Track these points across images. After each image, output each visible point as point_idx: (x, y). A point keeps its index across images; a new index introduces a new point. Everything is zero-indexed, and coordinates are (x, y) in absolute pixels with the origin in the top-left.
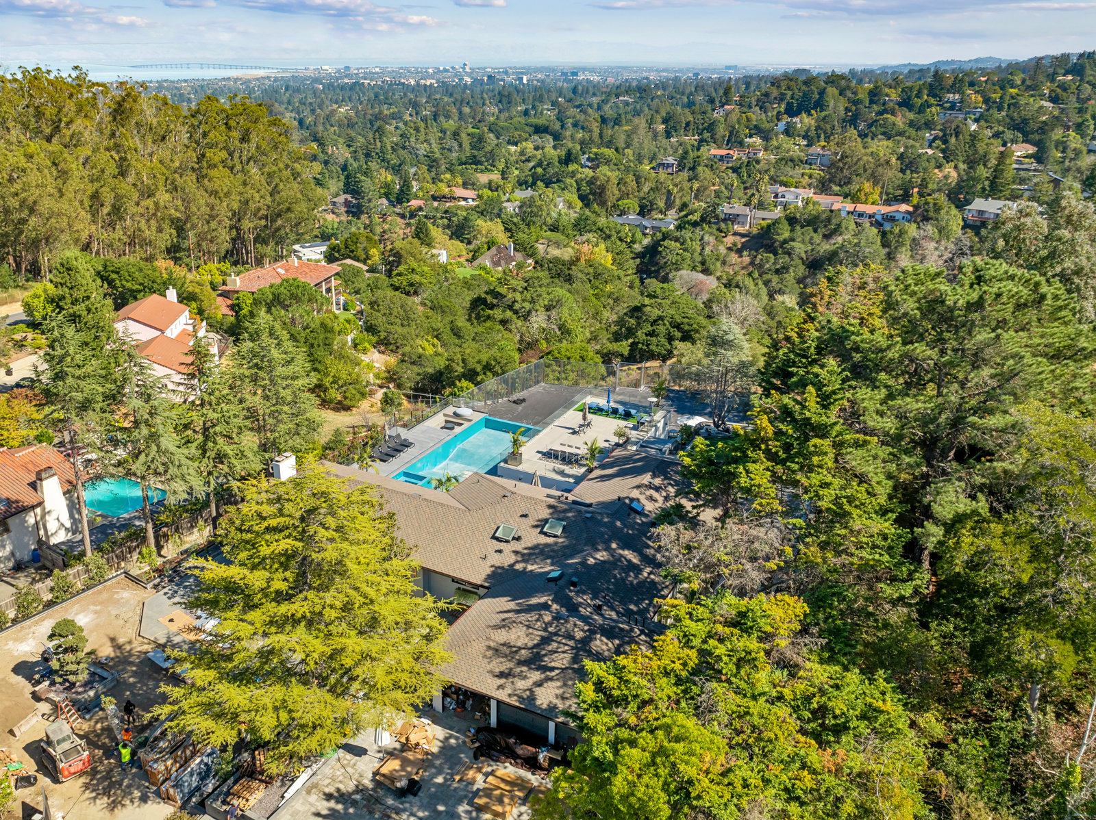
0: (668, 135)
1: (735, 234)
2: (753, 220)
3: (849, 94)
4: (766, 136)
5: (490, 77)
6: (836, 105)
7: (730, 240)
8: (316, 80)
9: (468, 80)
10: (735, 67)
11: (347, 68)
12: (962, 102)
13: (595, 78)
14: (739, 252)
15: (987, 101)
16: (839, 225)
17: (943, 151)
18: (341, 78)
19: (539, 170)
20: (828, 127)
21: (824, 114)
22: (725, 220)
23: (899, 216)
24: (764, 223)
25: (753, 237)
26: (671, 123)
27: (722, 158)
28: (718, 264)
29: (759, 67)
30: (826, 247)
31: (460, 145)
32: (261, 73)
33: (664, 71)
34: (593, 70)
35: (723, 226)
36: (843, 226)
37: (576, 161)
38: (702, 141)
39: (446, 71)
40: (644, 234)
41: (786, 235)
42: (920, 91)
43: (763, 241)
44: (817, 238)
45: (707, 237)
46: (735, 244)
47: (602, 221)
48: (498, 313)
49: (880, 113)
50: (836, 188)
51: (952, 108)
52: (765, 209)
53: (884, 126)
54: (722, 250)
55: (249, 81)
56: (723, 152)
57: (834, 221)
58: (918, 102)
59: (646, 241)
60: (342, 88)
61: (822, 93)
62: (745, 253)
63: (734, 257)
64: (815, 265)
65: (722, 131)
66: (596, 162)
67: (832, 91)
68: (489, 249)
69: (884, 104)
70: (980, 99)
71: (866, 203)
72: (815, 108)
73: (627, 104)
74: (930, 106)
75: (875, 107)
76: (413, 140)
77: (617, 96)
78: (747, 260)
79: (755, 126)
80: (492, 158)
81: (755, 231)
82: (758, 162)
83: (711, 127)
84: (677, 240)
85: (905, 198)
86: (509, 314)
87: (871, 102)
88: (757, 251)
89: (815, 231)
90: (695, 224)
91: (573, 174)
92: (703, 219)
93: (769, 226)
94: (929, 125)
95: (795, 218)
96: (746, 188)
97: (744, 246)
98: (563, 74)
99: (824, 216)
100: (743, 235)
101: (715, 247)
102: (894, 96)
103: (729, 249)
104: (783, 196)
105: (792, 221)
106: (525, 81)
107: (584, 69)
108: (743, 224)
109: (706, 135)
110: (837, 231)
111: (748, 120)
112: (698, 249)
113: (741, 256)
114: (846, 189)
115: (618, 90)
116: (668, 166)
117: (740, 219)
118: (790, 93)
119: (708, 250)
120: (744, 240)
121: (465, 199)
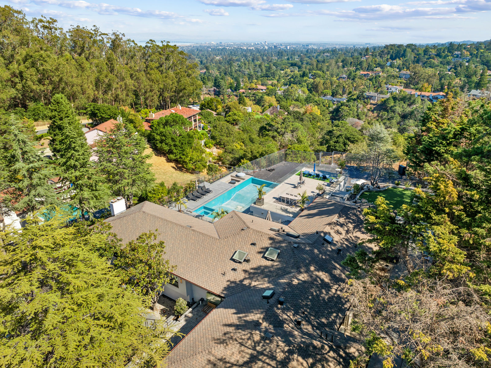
0: (343, 67)
1: (371, 104)
2: (379, 98)
3: (415, 51)
4: (382, 67)
5: (275, 46)
6: (410, 56)
7: (369, 106)
8: (209, 47)
9: (266, 48)
10: (369, 44)
11: (221, 43)
12: (461, 54)
13: (315, 47)
14: (373, 111)
15: (471, 54)
16: (414, 100)
17: (455, 73)
18: (218, 46)
19: (292, 79)
20: (407, 64)
21: (405, 59)
22: (367, 98)
23: (439, 97)
24: (383, 100)
25: (378, 105)
26: (345, 62)
27: (365, 75)
28: (364, 116)
29: (379, 44)
30: (409, 109)
31: (262, 70)
32: (188, 44)
33: (342, 45)
34: (314, 44)
35: (366, 100)
36: (416, 100)
37: (307, 76)
38: (357, 69)
39: (258, 44)
40: (334, 104)
41: (392, 104)
42: (444, 50)
43: (382, 107)
44: (405, 106)
45: (359, 105)
46: (371, 108)
47: (317, 98)
48: (271, 133)
49: (428, 59)
50: (412, 86)
51: (457, 56)
52: (383, 94)
53: (430, 64)
54: (366, 110)
55: (183, 47)
56: (366, 73)
57: (412, 99)
58: (443, 54)
59: (334, 107)
60: (219, 50)
61: (405, 51)
62: (375, 112)
63: (370, 114)
64: (404, 117)
65: (365, 65)
66: (315, 76)
67: (409, 50)
68: (269, 107)
69: (429, 55)
70: (469, 54)
71: (425, 91)
72: (402, 57)
73: (327, 56)
74: (448, 56)
75: (426, 57)
76: (243, 68)
77: (324, 53)
78: (376, 114)
79: (378, 63)
80: (274, 75)
81: (379, 103)
82: (380, 77)
83: (361, 64)
84: (347, 106)
85: (442, 89)
86: (275, 133)
87: (425, 54)
88: (380, 111)
89: (404, 103)
90: (355, 100)
91: (305, 81)
92: (358, 98)
93: (385, 101)
94: (448, 63)
95: (396, 97)
96: (374, 87)
97: (375, 109)
98: (303, 46)
99: (408, 97)
100: (374, 105)
101: (363, 109)
102: (433, 52)
103: (368, 110)
104: (390, 89)
105: (395, 99)
106: (288, 48)
107: (311, 44)
108: (374, 100)
109: (359, 67)
110: (413, 103)
111: (375, 61)
112: (356, 110)
113: (373, 113)
114: (416, 87)
115: (324, 52)
116: (344, 78)
117: (373, 98)
118: (392, 51)
119: (360, 110)
120: (374, 106)
121: (262, 90)
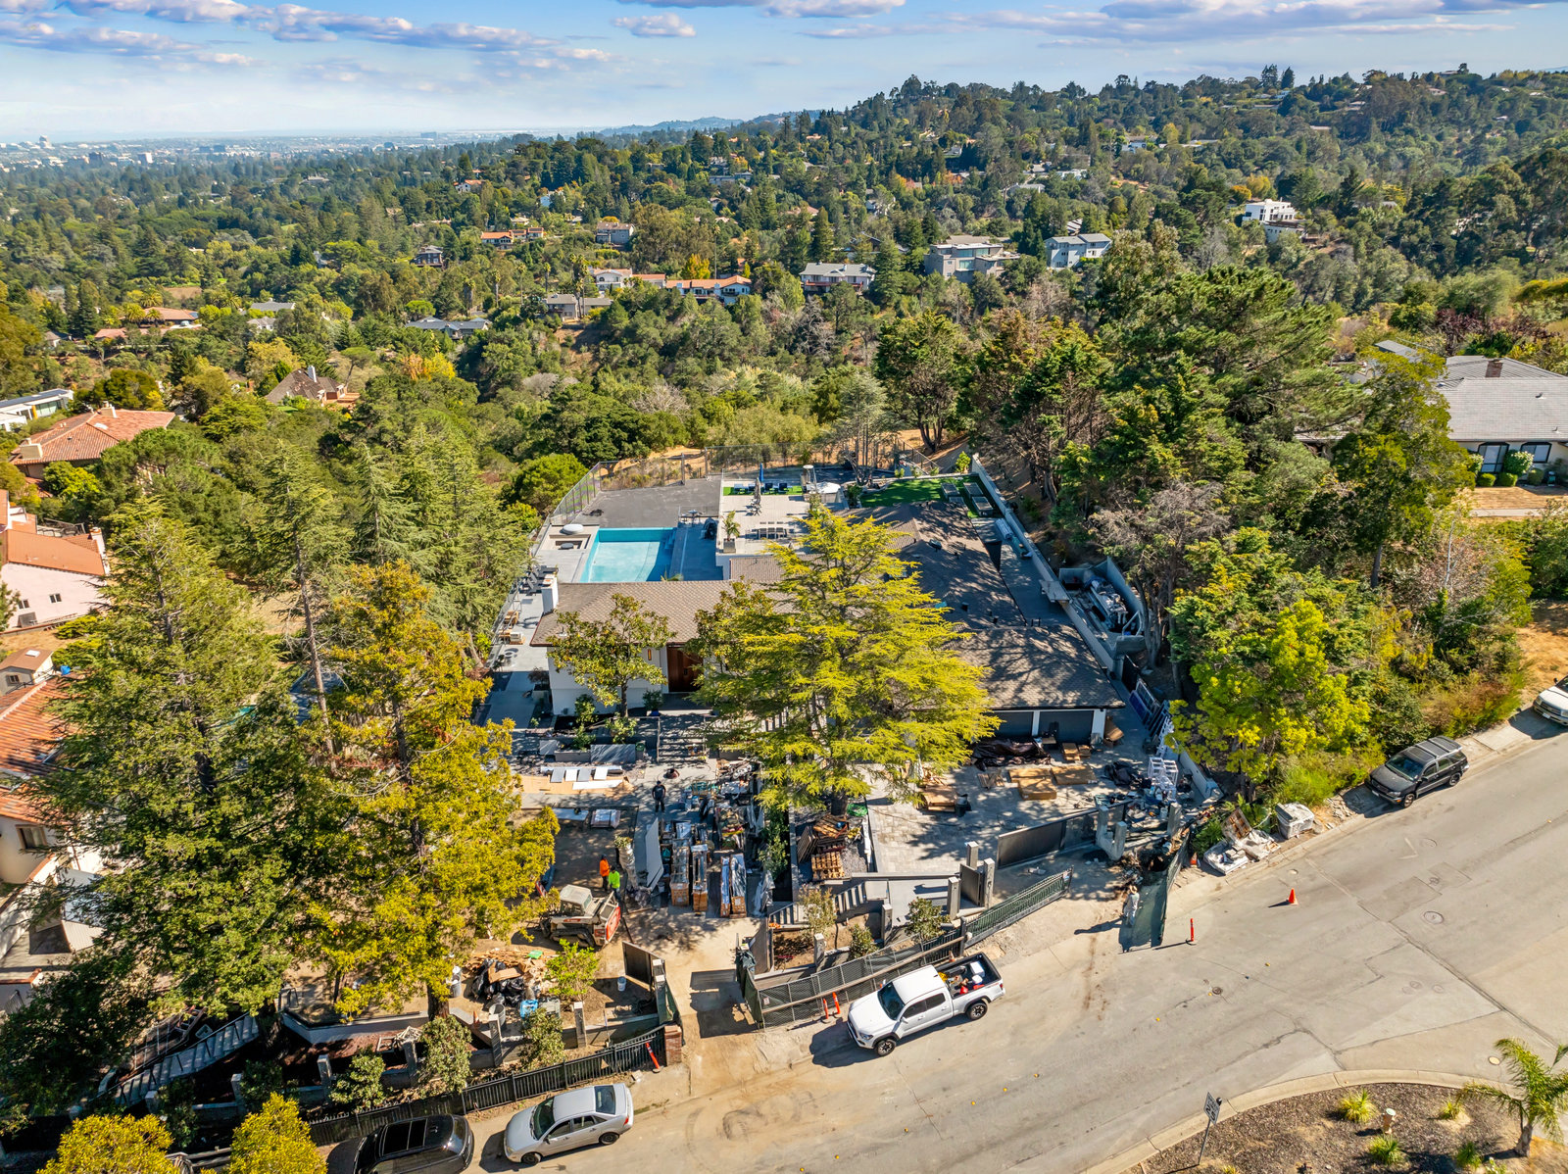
0: (408, 219)
1: (565, 327)
2: (583, 309)
3: (607, 159)
4: (531, 211)
6: (599, 175)
7: (561, 334)
9: (57, 161)
12: (728, 165)
13: (252, 153)
14: (576, 348)
15: (752, 163)
16: (680, 305)
17: (735, 218)
19: (259, 276)
20: (600, 199)
21: (588, 185)
22: (550, 312)
23: (738, 289)
24: (597, 311)
25: (587, 328)
27: (497, 243)
28: (557, 364)
30: (674, 330)
31: (115, 252)
35: (550, 319)
36: (686, 304)
37: (308, 259)
38: (457, 226)
39: (12, 148)
40: (455, 340)
41: (626, 322)
42: (683, 154)
43: (600, 331)
44: (662, 321)
45: (535, 335)
46: (568, 339)
47: (393, 330)
49: (648, 181)
50: (654, 266)
51: (720, 172)
52: (589, 295)
53: (659, 194)
54: (556, 347)
56: (498, 235)
57: (674, 300)
58: (685, 167)
59: (460, 348)
61: (579, 159)
62: (584, 348)
63: (572, 356)
64: (669, 351)
65: (479, 209)
66: (335, 258)
67: (589, 158)
68: (280, 377)
69: (649, 171)
70: (745, 162)
71: (697, 277)
72: (575, 178)
74: (698, 171)
75: (644, 175)
77: (305, 175)
78: (588, 355)
79: (515, 203)
80: (177, 265)
81: (587, 321)
83: (465, 207)
84: (501, 341)
85: (733, 270)
87: (636, 169)
88: (596, 343)
89: (658, 314)
90: (516, 321)
91: (310, 277)
92: (524, 314)
93: (604, 315)
94: (706, 192)
95: (630, 302)
97: (580, 341)
99: (663, 296)
100: (575, 328)
101: (547, 347)
102: (655, 160)
103: (563, 345)
104: (602, 279)
105: (627, 304)
106: (149, 160)
108: (572, 315)
109: (460, 217)
110: (680, 311)
111: (505, 196)
113: (579, 352)
114: (665, 265)
115: (315, 167)
116: (433, 257)
117: (566, 310)
118: (541, 162)
119: (540, 349)
120: (577, 333)
121: (178, 322)
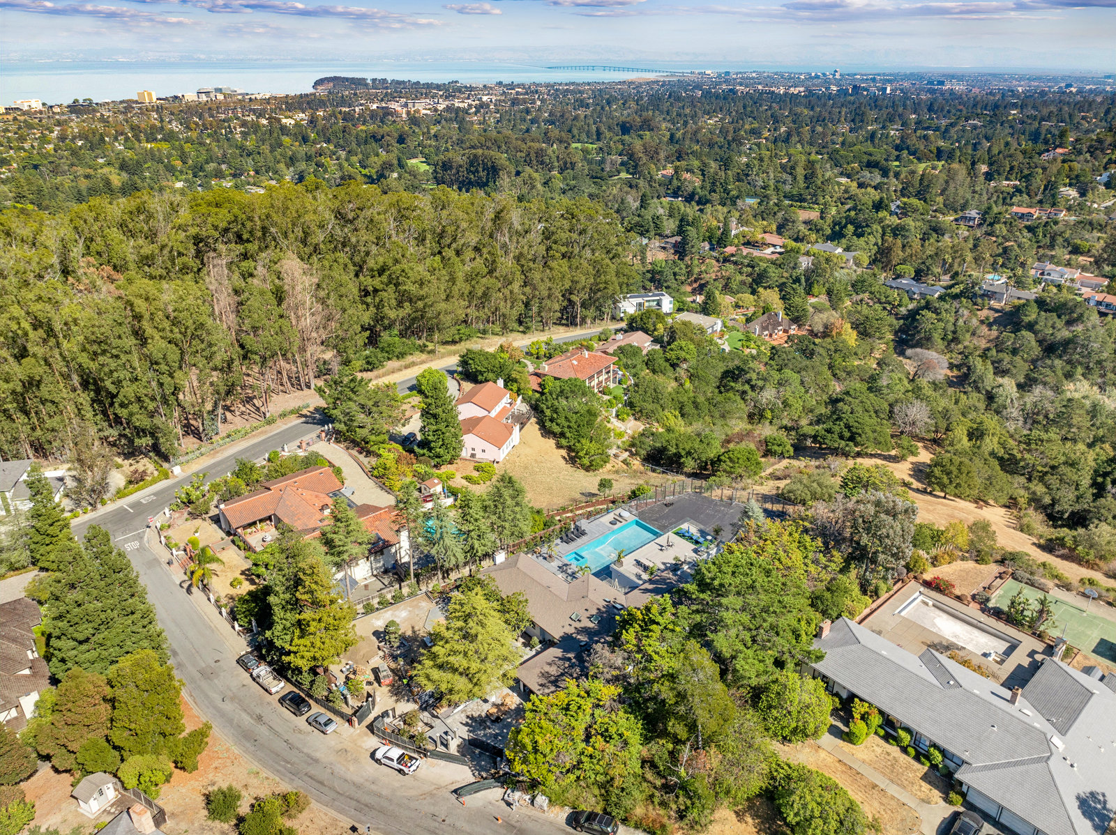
1: (990, 309)
2: (1010, 298)
5: (855, 87)
7: (984, 313)
14: (990, 325)
16: (1082, 315)
22: (982, 296)
24: (1017, 302)
25: (1006, 313)
28: (968, 335)
30: (1064, 333)
35: (979, 300)
36: (1085, 315)
39: (817, 77)
40: (911, 299)
41: (1033, 317)
43: (1012, 320)
44: (1059, 324)
45: (962, 310)
46: (987, 318)
47: (875, 285)
54: (975, 322)
57: (1079, 311)
59: (911, 307)
62: (994, 327)
63: (982, 331)
64: (1050, 349)
66: (904, 211)
78: (994, 333)
81: (1008, 309)
84: (935, 310)
88: (1005, 327)
89: (1059, 317)
90: (955, 297)
91: (881, 221)
93: (1021, 306)
97: (996, 321)
100: (996, 311)
101: (969, 319)
103: (982, 322)
104: (1049, 274)
105: (1042, 304)
106: (888, 91)
108: (1000, 300)
110: (1080, 319)
112: (952, 320)
113: (990, 330)
117: (999, 295)
119: (961, 322)
120: (997, 315)
